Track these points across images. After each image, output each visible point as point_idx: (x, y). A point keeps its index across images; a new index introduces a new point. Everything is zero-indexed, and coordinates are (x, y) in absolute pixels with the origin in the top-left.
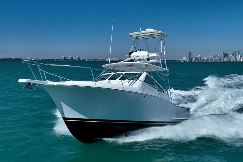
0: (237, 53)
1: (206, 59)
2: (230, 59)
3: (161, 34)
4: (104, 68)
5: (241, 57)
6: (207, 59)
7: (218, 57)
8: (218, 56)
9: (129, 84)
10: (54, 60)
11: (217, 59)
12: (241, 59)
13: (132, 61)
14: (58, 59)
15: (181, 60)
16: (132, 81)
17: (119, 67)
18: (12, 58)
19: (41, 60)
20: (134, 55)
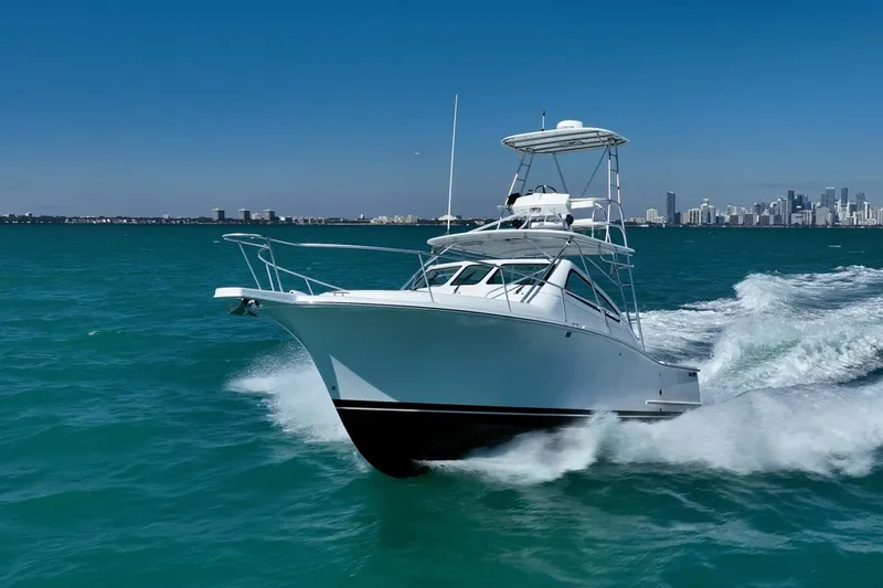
0: (838, 195)
1: (727, 218)
2: (814, 218)
3: (606, 139)
4: (431, 246)
5: (853, 208)
6: (734, 218)
7: (772, 211)
8: (771, 206)
9: (520, 296)
10: (181, 223)
11: (767, 218)
12: (854, 216)
13: (517, 223)
14: (194, 220)
15: (639, 220)
16: (528, 288)
17: (481, 243)
18: (27, 215)
19: (134, 221)
20: (523, 204)
